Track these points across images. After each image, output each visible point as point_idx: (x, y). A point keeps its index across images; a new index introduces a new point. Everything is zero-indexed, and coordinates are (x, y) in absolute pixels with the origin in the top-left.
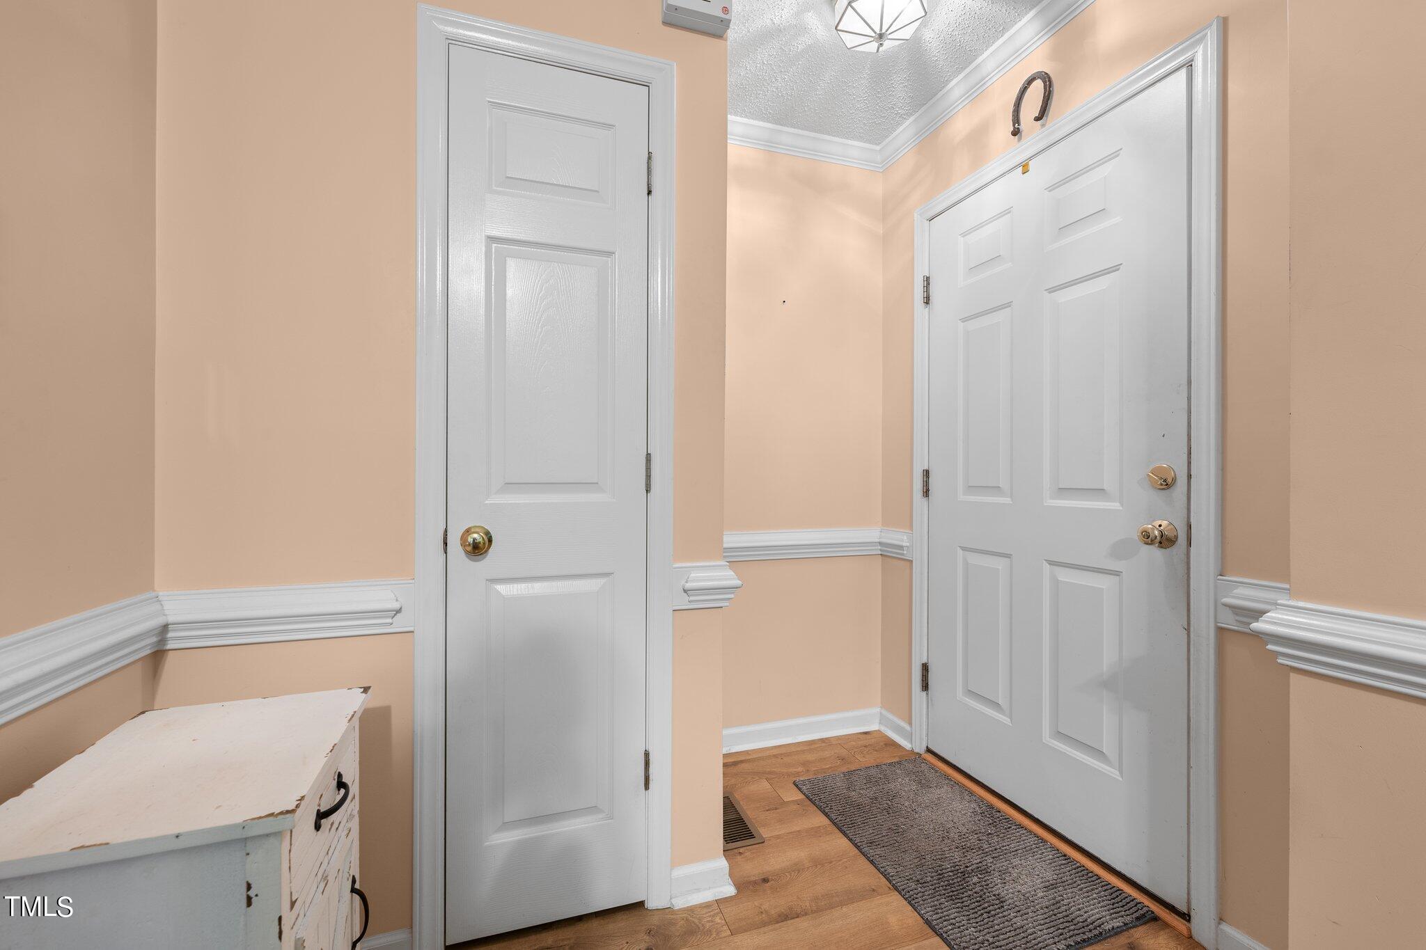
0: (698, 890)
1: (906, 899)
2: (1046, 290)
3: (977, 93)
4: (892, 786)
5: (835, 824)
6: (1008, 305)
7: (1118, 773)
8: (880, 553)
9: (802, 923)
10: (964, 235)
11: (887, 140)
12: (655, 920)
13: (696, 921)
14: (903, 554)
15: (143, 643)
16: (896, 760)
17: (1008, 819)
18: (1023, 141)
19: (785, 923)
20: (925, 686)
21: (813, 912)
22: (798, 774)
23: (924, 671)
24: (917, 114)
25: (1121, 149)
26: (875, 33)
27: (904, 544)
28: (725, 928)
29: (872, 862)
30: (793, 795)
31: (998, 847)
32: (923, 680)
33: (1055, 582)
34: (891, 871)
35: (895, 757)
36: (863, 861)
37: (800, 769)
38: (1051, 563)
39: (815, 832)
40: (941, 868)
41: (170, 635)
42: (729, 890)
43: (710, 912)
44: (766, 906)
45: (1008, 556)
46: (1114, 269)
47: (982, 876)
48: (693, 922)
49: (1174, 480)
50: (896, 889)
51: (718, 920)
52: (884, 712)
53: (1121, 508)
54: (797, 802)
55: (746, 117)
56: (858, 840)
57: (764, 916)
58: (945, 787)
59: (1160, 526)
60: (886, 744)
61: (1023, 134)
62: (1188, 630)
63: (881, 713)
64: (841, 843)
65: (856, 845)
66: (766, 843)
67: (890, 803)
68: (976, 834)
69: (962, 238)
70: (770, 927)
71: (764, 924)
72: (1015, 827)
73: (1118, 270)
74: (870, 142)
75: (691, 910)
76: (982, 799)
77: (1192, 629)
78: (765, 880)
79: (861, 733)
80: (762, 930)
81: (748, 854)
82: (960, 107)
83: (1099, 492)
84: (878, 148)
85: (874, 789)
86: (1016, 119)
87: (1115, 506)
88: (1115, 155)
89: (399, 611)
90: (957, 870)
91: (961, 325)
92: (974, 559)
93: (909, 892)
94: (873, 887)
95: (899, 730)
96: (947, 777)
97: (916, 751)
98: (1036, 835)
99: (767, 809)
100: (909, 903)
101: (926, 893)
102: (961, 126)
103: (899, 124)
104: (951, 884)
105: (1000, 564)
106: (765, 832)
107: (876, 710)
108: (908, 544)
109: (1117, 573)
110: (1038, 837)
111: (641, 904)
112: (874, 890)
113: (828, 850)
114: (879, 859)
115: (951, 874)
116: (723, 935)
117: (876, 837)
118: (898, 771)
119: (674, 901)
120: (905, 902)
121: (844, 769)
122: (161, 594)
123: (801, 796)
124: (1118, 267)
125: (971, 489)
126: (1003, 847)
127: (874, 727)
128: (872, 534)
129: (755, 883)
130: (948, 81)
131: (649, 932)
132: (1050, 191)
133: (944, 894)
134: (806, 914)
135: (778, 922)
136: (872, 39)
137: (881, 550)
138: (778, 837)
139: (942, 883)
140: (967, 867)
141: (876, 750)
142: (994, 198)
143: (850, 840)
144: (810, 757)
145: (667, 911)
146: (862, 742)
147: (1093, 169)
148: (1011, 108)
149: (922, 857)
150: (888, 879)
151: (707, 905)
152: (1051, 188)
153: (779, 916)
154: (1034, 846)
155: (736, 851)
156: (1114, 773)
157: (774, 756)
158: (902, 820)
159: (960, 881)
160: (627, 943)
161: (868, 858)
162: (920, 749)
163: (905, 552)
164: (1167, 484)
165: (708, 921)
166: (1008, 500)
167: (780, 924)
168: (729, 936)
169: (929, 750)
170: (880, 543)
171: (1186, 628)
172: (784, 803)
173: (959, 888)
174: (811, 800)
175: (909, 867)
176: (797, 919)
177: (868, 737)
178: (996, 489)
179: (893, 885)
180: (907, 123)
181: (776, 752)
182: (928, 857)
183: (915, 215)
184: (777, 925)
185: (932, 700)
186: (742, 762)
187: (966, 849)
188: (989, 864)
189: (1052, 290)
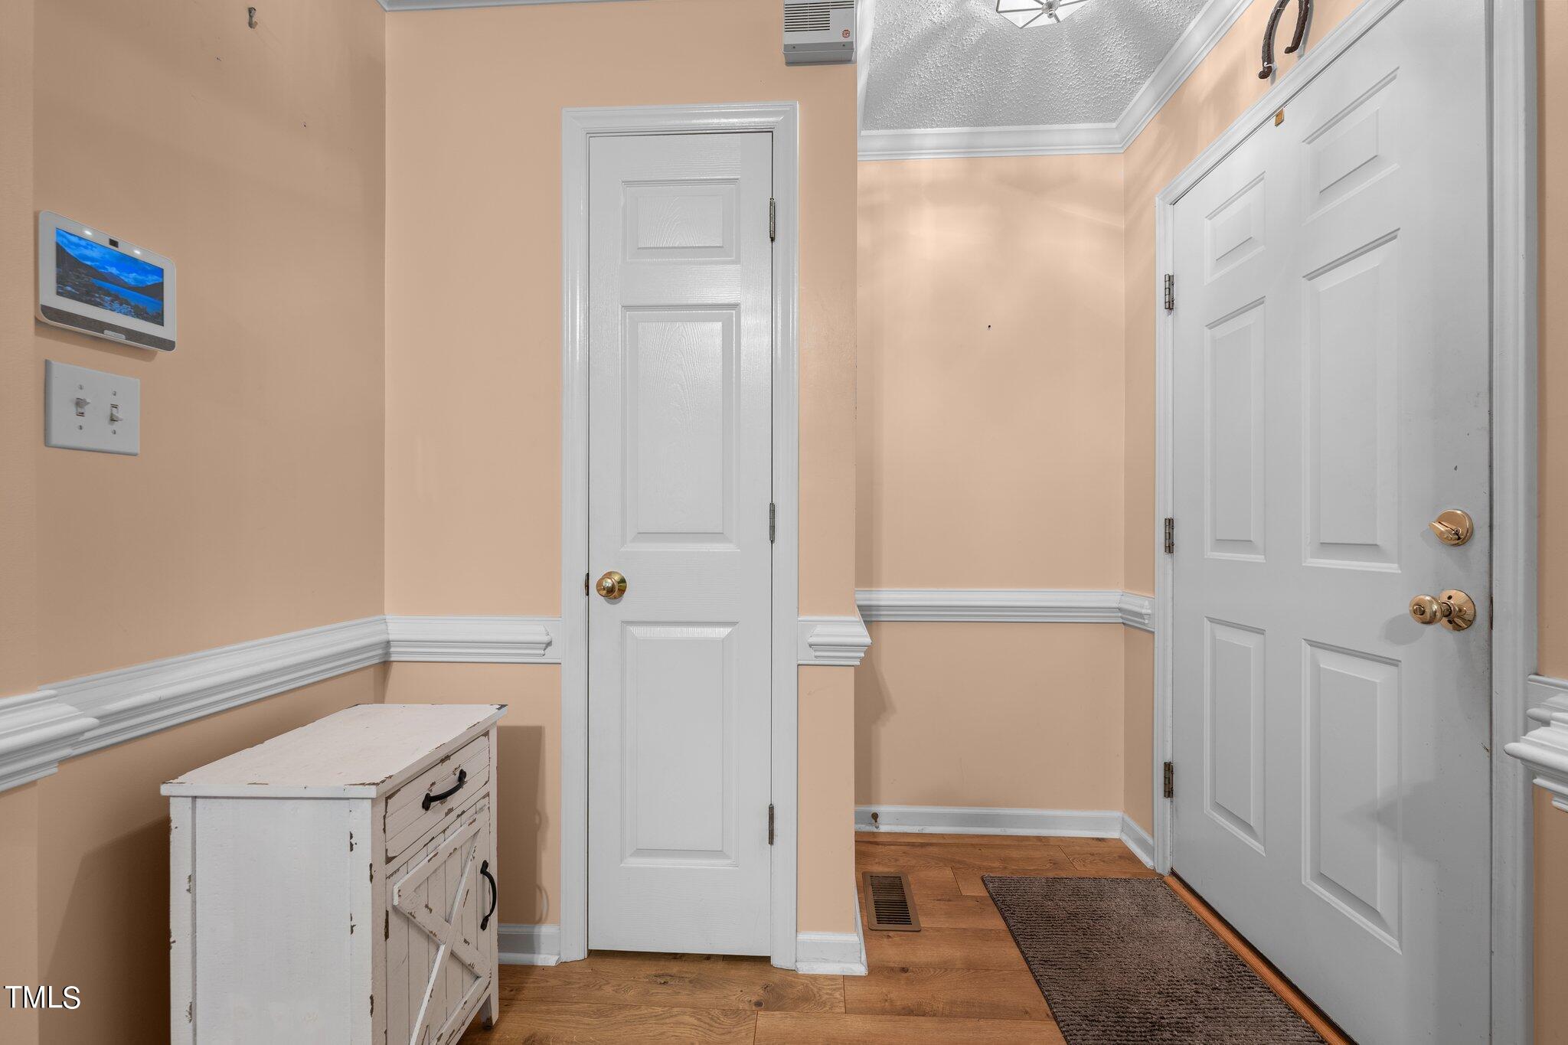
0: (826, 961)
1: (1063, 1032)
2: (1304, 277)
3: (1222, 32)
4: (1103, 905)
5: (1011, 931)
6: (1260, 302)
7: (1396, 942)
8: (1121, 621)
9: (926, 1023)
10: (1210, 217)
11: (1124, 113)
12: (776, 978)
13: (815, 990)
14: (1144, 624)
15: (374, 653)
16: (1128, 876)
17: (1253, 978)
18: (1277, 81)
19: (907, 1017)
20: (1169, 792)
21: (942, 1015)
22: (992, 869)
23: (1167, 772)
24: (1154, 74)
25: (1398, 68)
26: (1042, 4)
27: (1144, 611)
28: (842, 1004)
29: (1038, 981)
30: (976, 890)
31: (1221, 1007)
32: (1165, 784)
33: (1317, 670)
34: (1057, 997)
35: (1125, 873)
36: (1029, 979)
37: (996, 864)
38: (1313, 644)
39: (984, 935)
40: (1124, 1010)
41: (392, 649)
42: (860, 970)
43: (832, 985)
44: (893, 995)
45: (1261, 632)
46: (1390, 237)
47: (1179, 1034)
48: (812, 990)
49: (1470, 532)
50: (1055, 1018)
51: (837, 995)
52: (1127, 818)
53: (1400, 572)
54: (976, 899)
55: (937, 126)
56: (1031, 954)
57: (887, 1004)
58: (1179, 920)
59: (1450, 598)
60: (1120, 857)
61: (1277, 73)
62: (1490, 751)
63: (1123, 818)
64: (1011, 953)
65: (1026, 959)
66: (922, 932)
67: (1092, 924)
68: (1195, 984)
69: (1209, 221)
70: (889, 1017)
71: (884, 1012)
72: (1259, 989)
73: (1395, 237)
74: (1100, 120)
75: (814, 978)
76: (1226, 945)
77: (1494, 749)
78: (904, 970)
79: (1093, 839)
80: (880, 1017)
81: (897, 939)
82: (1205, 54)
83: (1371, 549)
84: (1114, 125)
85: (1078, 903)
86: (1268, 55)
87: (1392, 568)
88: (1390, 78)
89: (549, 644)
90: (1148, 1018)
91: (1208, 332)
92: (1224, 634)
93: (1068, 1025)
94: (1027, 1009)
95: (1141, 843)
96: (1186, 908)
97: (1159, 871)
98: (1288, 1006)
99: (939, 898)
100: (1065, 1037)
101: (1091, 1033)
102: (1206, 78)
103: (1133, 93)
104: (1130, 1032)
105: (1250, 641)
106: (924, 922)
107: (1118, 814)
108: (1149, 611)
109: (1394, 663)
110: (1290, 1009)
111: (767, 959)
112: (1027, 1012)
113: (990, 957)
114: (1048, 981)
115: (1136, 1020)
116: (838, 1010)
117: (1054, 956)
118: (1121, 890)
119: (799, 965)
120: (1060, 1035)
121: (1051, 875)
122: (387, 617)
123: (984, 893)
124: (1393, 235)
125: (1221, 543)
126: (1228, 1008)
127: (1114, 834)
128: (1111, 597)
129: (892, 969)
130: (1184, 27)
131: (766, 988)
132: (1309, 143)
133: (1115, 1041)
134: (934, 1015)
135: (899, 1015)
136: (1041, 11)
137: (1122, 618)
138: (938, 930)
139: (1118, 1028)
140: (1163, 1018)
141: (1104, 861)
142: (1243, 164)
143: (1022, 952)
144: (1015, 854)
145: (791, 972)
146: (1089, 849)
147: (1362, 103)
148: (1261, 43)
149: (1105, 992)
150: (1049, 1005)
151: (832, 978)
152: (1310, 139)
153: (904, 1009)
154: (1277, 1019)
155: (885, 933)
156: (1391, 941)
157: (972, 845)
158: (1099, 945)
159: (1145, 1032)
160: (742, 991)
161: (1035, 977)
162: (1163, 869)
163: (1146, 621)
164: (1460, 539)
165: (827, 994)
166: (1259, 558)
167: (901, 1017)
168: (842, 1013)
169: (1173, 873)
170: (1120, 610)
171: (1489, 749)
172: (960, 896)
173: (1139, 1038)
174: (993, 899)
175: (1083, 998)
176: (922, 1018)
177: (1102, 844)
178: (1246, 544)
179: (1053, 1013)
180: (1144, 87)
181: (975, 841)
182: (1113, 995)
183: (1157, 199)
184: (897, 1018)
185: (1176, 810)
186: (932, 844)
187: (1170, 997)
188: (1197, 1024)
189: (1311, 276)
